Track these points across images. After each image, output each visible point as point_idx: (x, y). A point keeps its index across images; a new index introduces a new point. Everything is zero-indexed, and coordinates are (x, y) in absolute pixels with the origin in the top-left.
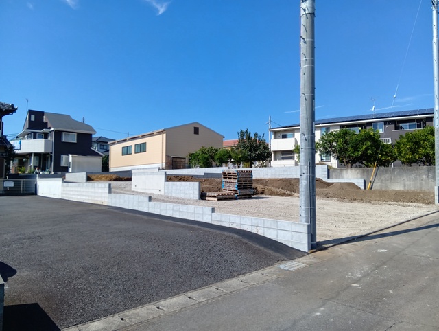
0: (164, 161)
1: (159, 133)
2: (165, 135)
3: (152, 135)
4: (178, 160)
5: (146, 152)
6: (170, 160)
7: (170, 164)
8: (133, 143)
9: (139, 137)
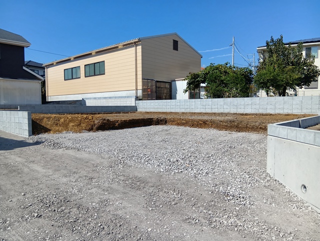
0: (140, 87)
1: (127, 46)
2: (139, 48)
3: (115, 49)
5: (104, 74)
6: (152, 86)
7: (151, 92)
8: (81, 63)
9: (91, 54)
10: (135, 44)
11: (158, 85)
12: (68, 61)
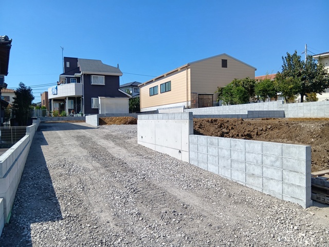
0: (190, 99)
1: (183, 69)
2: (189, 70)
3: (176, 72)
4: (205, 97)
5: (170, 90)
6: (196, 98)
7: (196, 102)
8: (158, 83)
9: (163, 76)
10: (186, 68)
11: (200, 97)
12: (151, 82)
